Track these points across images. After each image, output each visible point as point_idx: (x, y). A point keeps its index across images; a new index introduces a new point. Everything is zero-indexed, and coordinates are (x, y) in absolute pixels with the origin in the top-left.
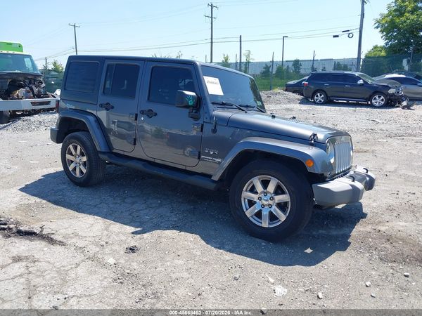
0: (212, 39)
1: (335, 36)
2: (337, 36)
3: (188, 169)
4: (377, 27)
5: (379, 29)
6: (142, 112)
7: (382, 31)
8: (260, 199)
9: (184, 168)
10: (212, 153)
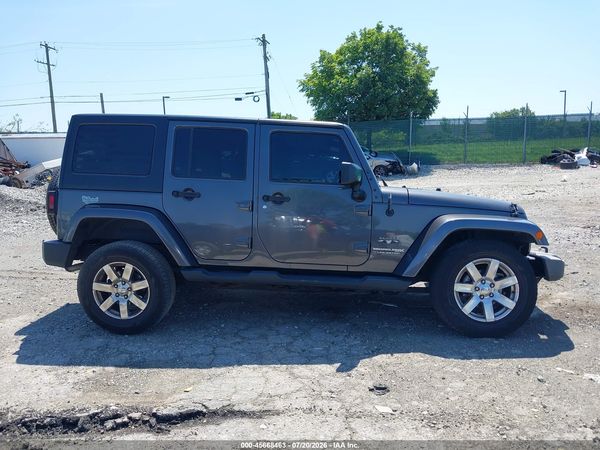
0: (52, 97)
1: (237, 99)
2: (240, 99)
3: (351, 269)
4: (302, 90)
5: (304, 93)
6: (266, 199)
7: (309, 96)
8: (477, 289)
9: (344, 269)
10: (389, 242)
